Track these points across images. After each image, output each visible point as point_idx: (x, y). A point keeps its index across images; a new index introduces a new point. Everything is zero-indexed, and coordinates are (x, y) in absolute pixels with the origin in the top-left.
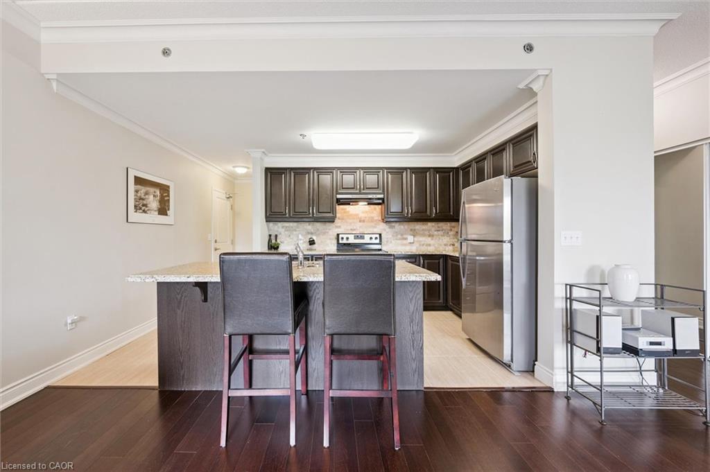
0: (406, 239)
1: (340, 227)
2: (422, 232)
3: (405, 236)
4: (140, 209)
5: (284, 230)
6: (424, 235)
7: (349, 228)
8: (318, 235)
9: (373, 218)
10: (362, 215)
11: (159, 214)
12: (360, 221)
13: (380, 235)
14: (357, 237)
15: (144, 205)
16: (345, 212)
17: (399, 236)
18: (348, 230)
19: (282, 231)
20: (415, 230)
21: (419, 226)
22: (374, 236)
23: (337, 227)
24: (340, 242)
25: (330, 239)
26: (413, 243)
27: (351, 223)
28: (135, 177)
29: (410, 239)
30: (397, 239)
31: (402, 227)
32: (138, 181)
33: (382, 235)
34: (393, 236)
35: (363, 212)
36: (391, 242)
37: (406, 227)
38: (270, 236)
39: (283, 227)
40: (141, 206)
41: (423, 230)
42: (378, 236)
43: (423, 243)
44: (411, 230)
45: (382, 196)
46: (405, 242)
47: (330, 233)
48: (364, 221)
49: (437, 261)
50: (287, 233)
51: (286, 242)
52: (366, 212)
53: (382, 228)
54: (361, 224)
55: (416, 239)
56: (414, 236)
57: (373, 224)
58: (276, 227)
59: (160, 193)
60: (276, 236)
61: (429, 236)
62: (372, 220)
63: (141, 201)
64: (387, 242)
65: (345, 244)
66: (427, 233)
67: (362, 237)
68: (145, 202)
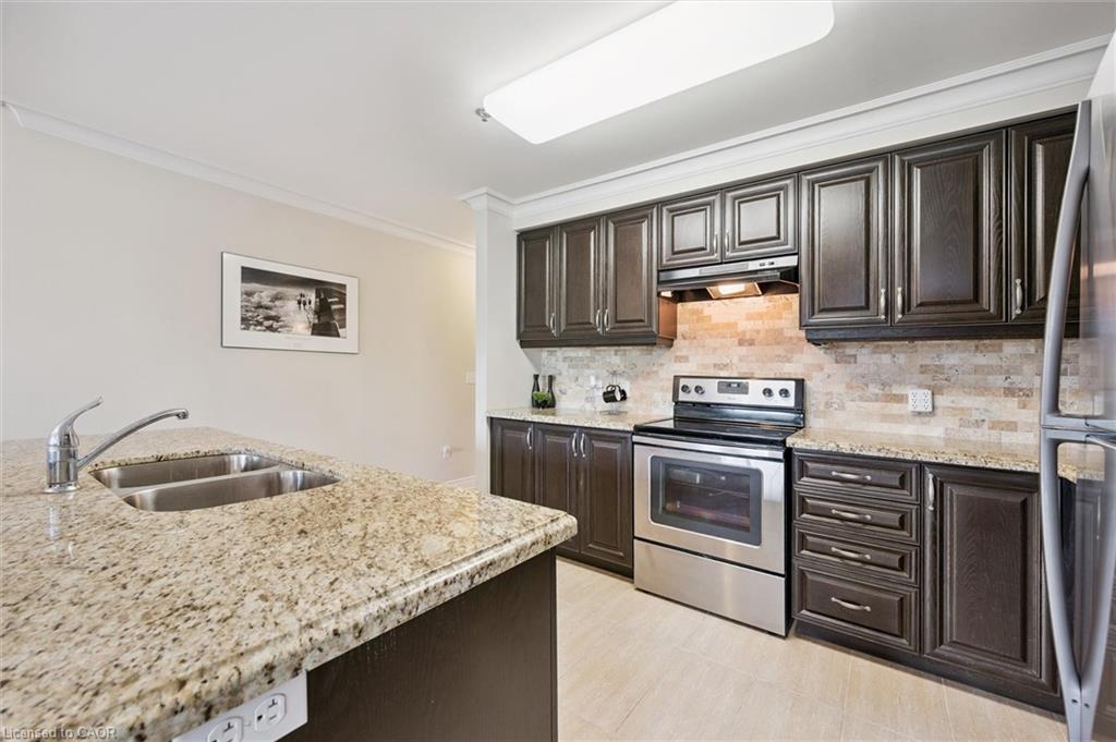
0: (901, 399)
1: (684, 359)
2: (971, 379)
3: (896, 390)
4: (261, 324)
5: (566, 365)
6: (982, 390)
7: (711, 360)
8: (633, 379)
9: (780, 331)
10: (745, 326)
11: (312, 334)
12: (741, 343)
13: (800, 384)
14: (726, 386)
15: (268, 318)
16: (698, 320)
17: (874, 389)
18: (705, 366)
19: (563, 367)
20: (939, 369)
21: (956, 356)
22: (776, 386)
23: (679, 359)
24: (683, 397)
25: (662, 389)
26: (933, 413)
27: (715, 349)
28: (243, 268)
29: (919, 398)
30: (861, 398)
31: (886, 359)
32: (250, 275)
33: (808, 383)
34: (849, 387)
35: (750, 317)
36: (842, 407)
37: (902, 359)
38: (536, 377)
39: (565, 359)
40: (260, 318)
41: (977, 369)
42: (791, 386)
43: (976, 416)
44: (924, 369)
45: (791, 261)
46: (895, 408)
47: (662, 374)
48: (751, 343)
49: (1017, 499)
50: (571, 371)
51: (569, 392)
52: (760, 316)
53: (808, 360)
54: (743, 350)
55: (941, 400)
56: (935, 391)
57: (780, 350)
58: (554, 359)
59: (318, 296)
60: (551, 378)
61: (1010, 392)
62: (777, 338)
63: (261, 311)
64: (828, 405)
65: (694, 404)
66: (999, 381)
67: (743, 389)
68: (273, 313)
